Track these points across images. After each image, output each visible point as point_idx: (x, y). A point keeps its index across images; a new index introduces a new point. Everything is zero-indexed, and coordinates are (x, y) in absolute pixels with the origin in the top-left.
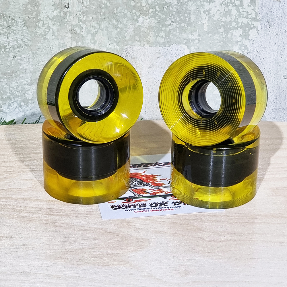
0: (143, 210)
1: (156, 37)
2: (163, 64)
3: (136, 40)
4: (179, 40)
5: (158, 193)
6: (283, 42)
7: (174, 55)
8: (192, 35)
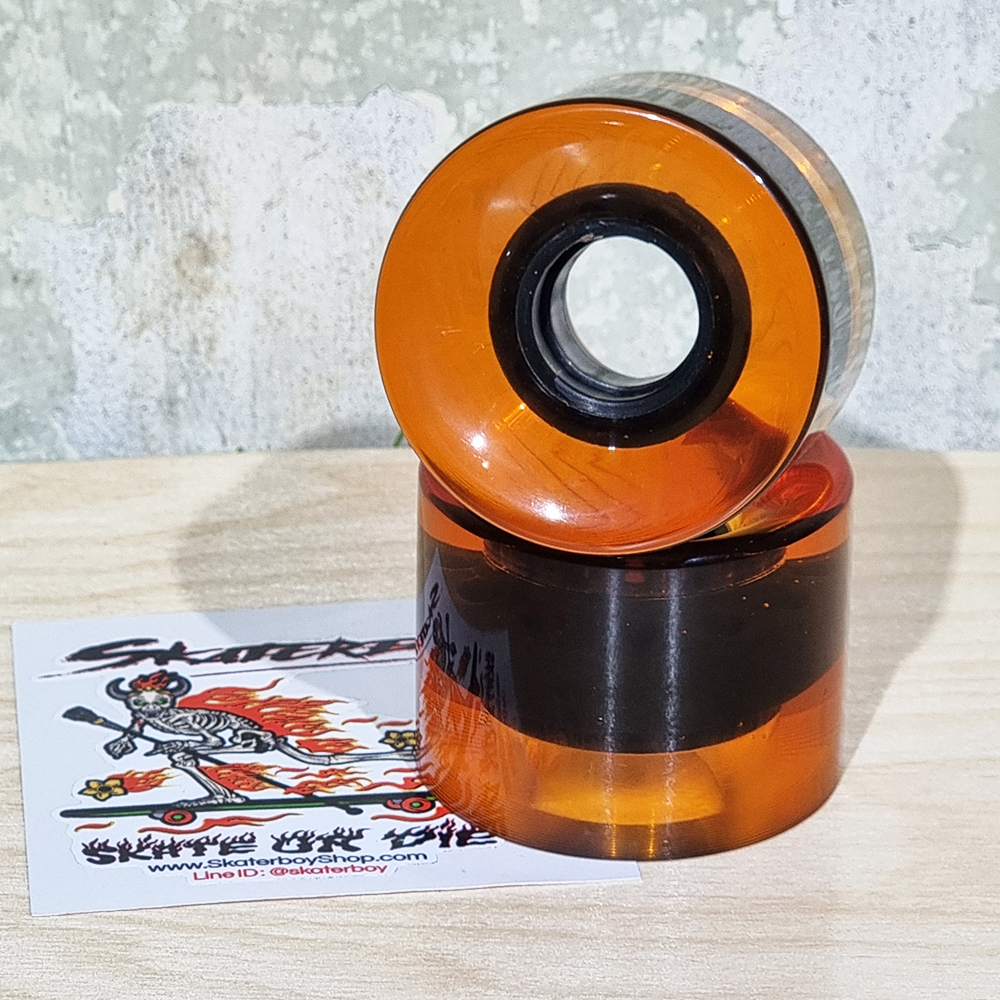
0: (235, 870)
1: (294, 60)
3: (203, 75)
4: (402, 69)
5: (326, 785)
8: (468, 47)
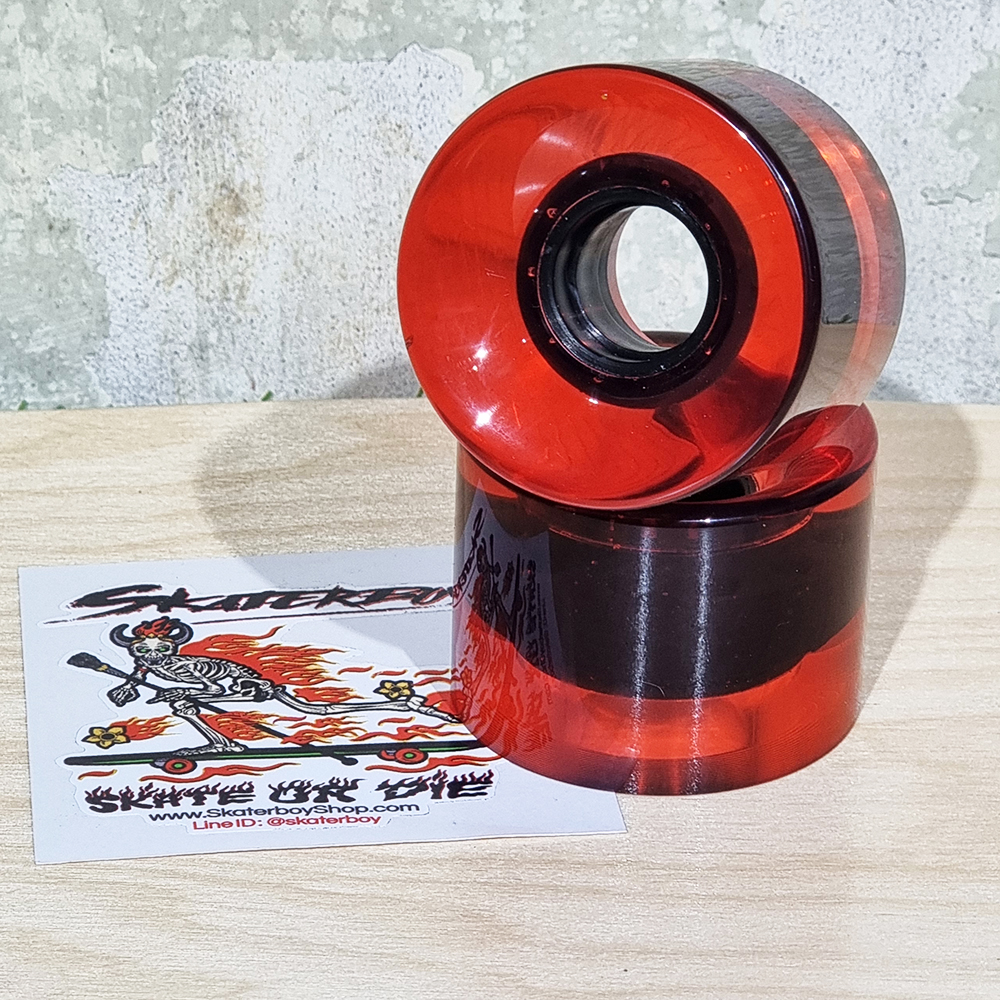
0: (233, 819)
1: (326, 17)
2: (363, 140)
3: (236, 31)
4: (432, 27)
5: (322, 734)
6: (917, 34)
7: (411, 98)
8: (496, 5)
